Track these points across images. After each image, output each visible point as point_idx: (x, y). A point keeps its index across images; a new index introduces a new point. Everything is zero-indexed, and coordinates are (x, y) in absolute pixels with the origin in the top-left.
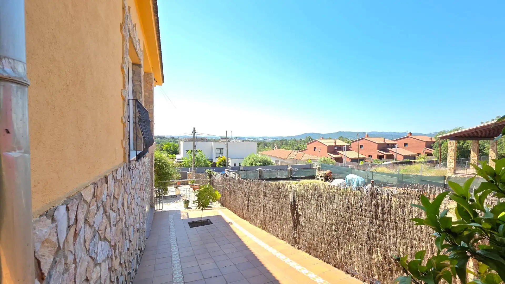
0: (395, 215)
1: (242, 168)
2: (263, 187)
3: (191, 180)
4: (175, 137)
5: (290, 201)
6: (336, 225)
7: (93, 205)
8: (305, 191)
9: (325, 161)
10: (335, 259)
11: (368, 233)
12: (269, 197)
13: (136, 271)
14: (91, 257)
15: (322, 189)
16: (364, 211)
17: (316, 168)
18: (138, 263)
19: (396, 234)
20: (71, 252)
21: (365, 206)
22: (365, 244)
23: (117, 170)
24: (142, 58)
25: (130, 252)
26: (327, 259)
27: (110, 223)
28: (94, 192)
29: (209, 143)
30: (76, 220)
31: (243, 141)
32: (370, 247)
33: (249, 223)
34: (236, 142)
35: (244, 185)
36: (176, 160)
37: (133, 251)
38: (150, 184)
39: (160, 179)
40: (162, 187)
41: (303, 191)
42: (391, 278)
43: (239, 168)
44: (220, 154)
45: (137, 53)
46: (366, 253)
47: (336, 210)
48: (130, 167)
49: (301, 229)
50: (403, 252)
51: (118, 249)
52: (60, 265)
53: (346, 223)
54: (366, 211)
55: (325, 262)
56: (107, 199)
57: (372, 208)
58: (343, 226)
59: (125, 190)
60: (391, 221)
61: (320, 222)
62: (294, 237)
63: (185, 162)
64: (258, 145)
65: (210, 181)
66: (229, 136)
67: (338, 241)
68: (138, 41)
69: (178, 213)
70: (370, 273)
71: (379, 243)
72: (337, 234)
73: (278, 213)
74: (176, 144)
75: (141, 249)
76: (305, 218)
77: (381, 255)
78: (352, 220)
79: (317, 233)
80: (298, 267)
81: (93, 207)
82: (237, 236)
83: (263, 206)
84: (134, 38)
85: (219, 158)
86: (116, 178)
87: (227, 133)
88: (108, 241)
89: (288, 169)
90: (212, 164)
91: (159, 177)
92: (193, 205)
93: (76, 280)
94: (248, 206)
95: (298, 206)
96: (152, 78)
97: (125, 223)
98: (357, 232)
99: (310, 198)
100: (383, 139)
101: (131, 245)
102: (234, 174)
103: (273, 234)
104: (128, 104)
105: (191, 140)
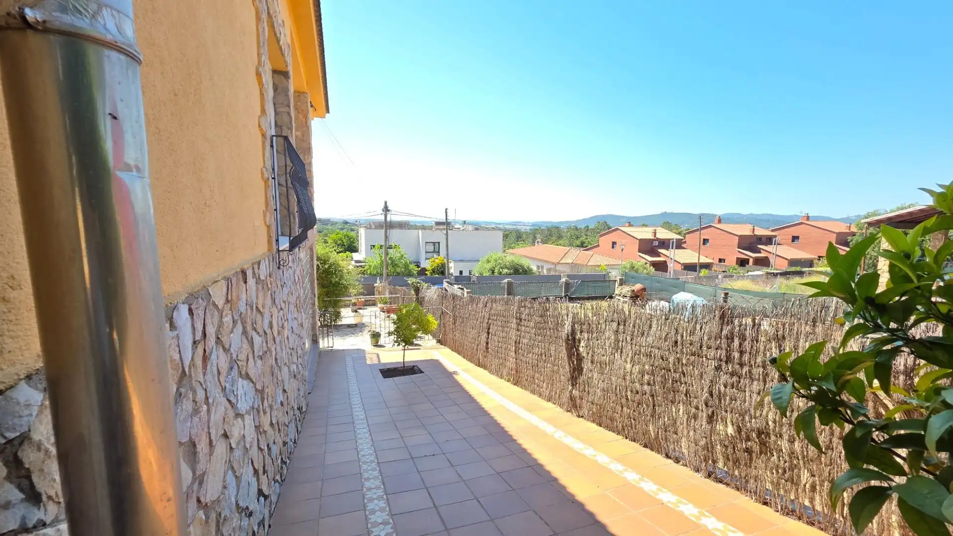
0: (765, 355)
1: (474, 279)
2: (516, 308)
3: (382, 296)
4: (349, 221)
5: (566, 332)
6: (650, 373)
7: (226, 316)
8: (594, 315)
9: (632, 267)
10: (646, 434)
11: (710, 386)
12: (527, 327)
13: (295, 442)
14: (229, 401)
15: (627, 309)
16: (705, 349)
17: (615, 281)
18: (297, 431)
19: (764, 390)
20: (201, 385)
21: (709, 339)
22: (704, 406)
23: (259, 263)
24: (289, 59)
25: (286, 409)
26: (631, 434)
27: (254, 352)
28: (227, 294)
29: (413, 232)
30: (204, 334)
31: (477, 229)
32: (713, 412)
33: (489, 374)
34: (463, 230)
35: (481, 305)
36: (353, 263)
37: (289, 409)
38: (310, 301)
39: (327, 294)
40: (331, 309)
41: (590, 315)
42: (748, 464)
43: (469, 278)
44: (434, 252)
45: (281, 48)
46: (704, 423)
47: (652, 347)
48: (279, 262)
49: (584, 382)
50: (775, 420)
51: (267, 399)
52: (186, 400)
53: (670, 371)
54: (709, 348)
55: (626, 438)
56: (247, 309)
57: (720, 343)
58: (663, 376)
59: (274, 301)
60: (756, 365)
61: (620, 368)
62: (571, 395)
63: (370, 266)
64: (506, 236)
65: (417, 299)
66: (451, 218)
67: (654, 402)
68: (282, 24)
69: (360, 354)
70: (709, 457)
71: (730, 404)
72: (651, 390)
73: (541, 355)
74: (353, 234)
75: (302, 408)
76: (592, 362)
77: (733, 425)
78: (682, 364)
79: (614, 389)
80: (578, 446)
81: (227, 319)
82: (468, 393)
83: (516, 342)
84: (275, 17)
85: (433, 259)
86: (259, 276)
87: (446, 212)
88: (253, 382)
89: (562, 281)
90: (419, 271)
91: (325, 290)
92: (387, 339)
93: (211, 431)
94: (487, 343)
95: (580, 342)
96: (307, 103)
97: (276, 359)
98: (689, 386)
99: (603, 326)
100: (751, 227)
101: (286, 397)
102: (459, 288)
103: (533, 392)
104: (272, 146)
105: (379, 226)
